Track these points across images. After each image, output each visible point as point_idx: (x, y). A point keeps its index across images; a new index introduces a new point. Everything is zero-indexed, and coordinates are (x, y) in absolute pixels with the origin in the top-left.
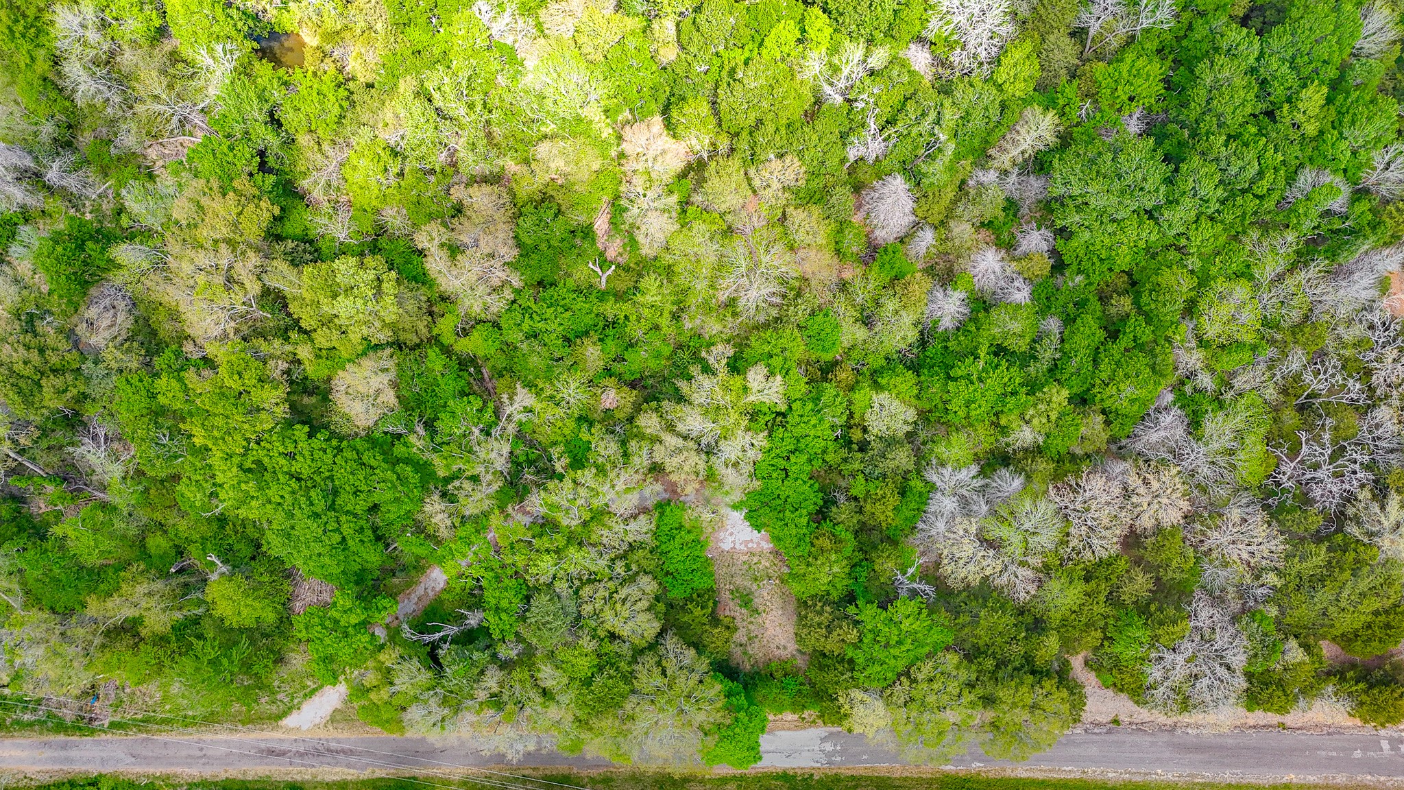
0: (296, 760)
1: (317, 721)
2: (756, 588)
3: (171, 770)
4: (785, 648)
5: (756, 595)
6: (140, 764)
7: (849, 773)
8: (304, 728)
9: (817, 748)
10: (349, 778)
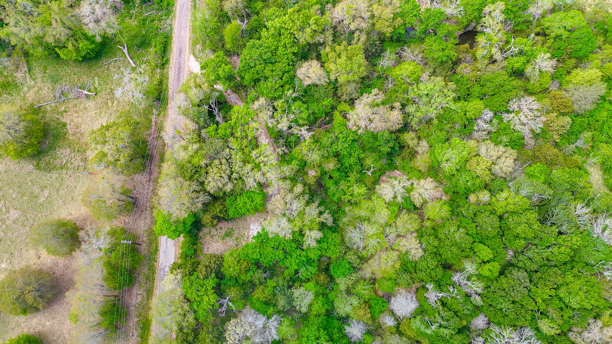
0: (177, 61)
1: (191, 68)
2: (234, 239)
3: (177, 18)
4: (208, 251)
5: (231, 239)
6: (180, 7)
7: (156, 278)
8: (189, 63)
9: (167, 264)
10: (169, 80)
